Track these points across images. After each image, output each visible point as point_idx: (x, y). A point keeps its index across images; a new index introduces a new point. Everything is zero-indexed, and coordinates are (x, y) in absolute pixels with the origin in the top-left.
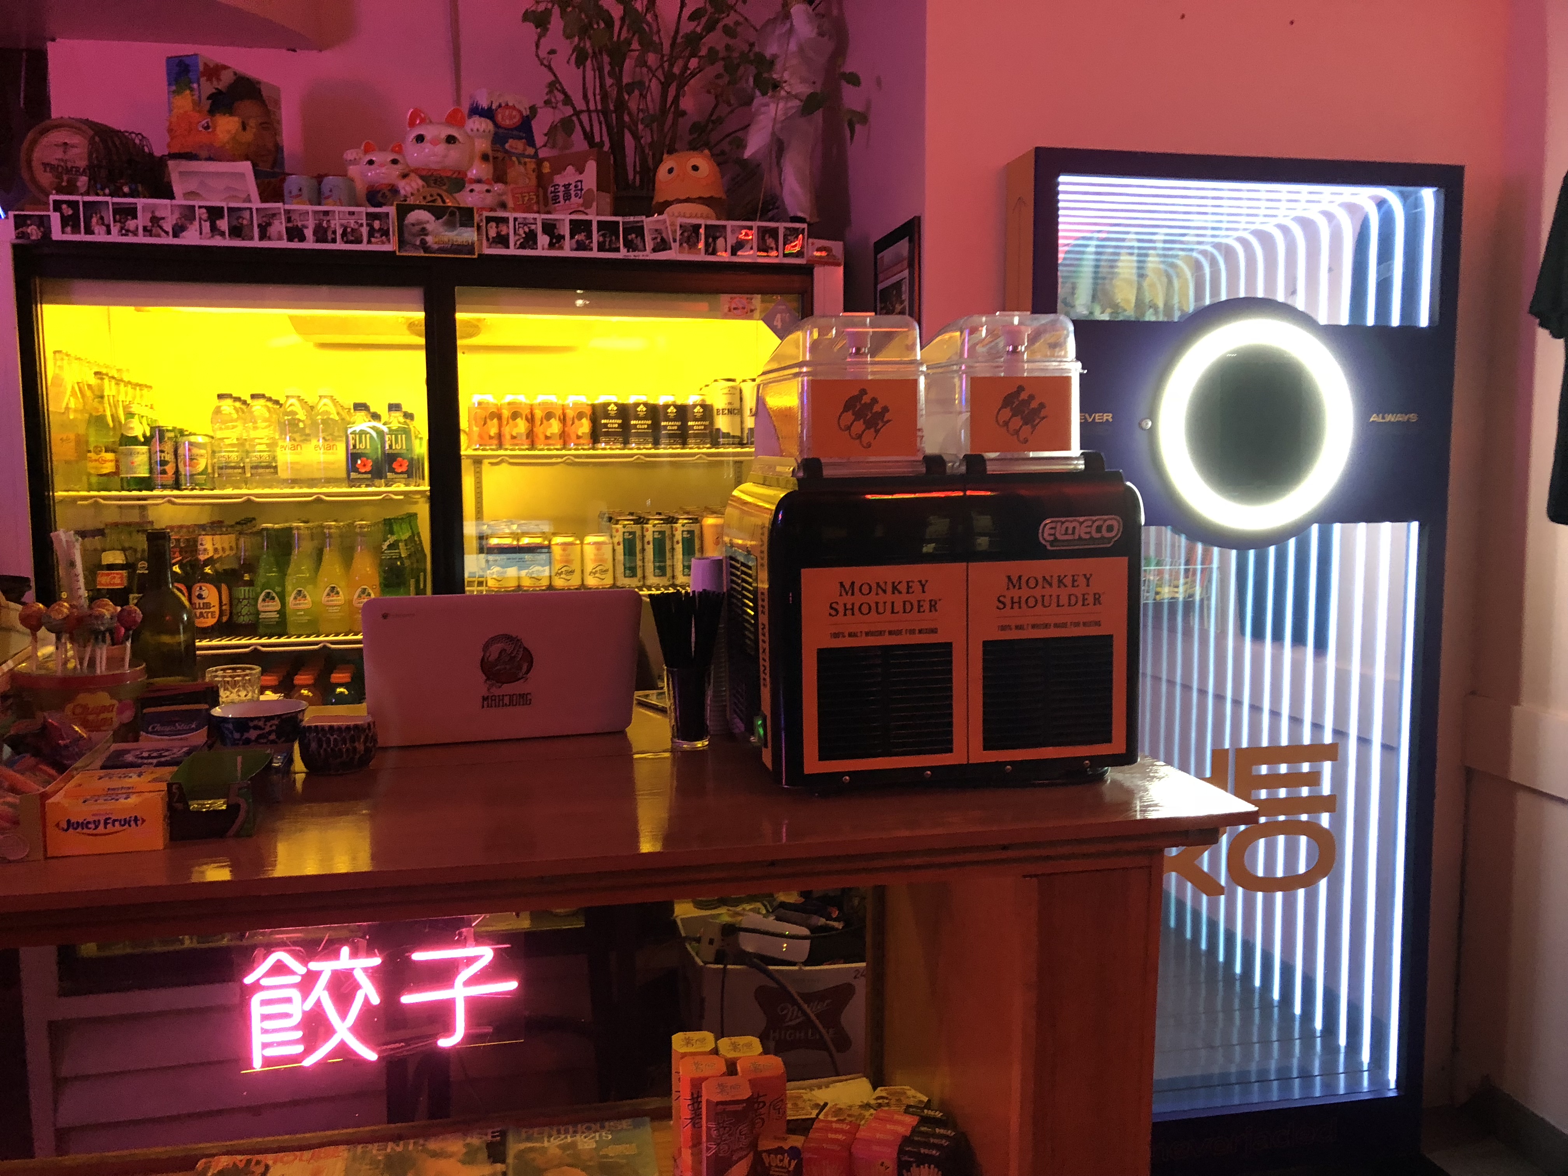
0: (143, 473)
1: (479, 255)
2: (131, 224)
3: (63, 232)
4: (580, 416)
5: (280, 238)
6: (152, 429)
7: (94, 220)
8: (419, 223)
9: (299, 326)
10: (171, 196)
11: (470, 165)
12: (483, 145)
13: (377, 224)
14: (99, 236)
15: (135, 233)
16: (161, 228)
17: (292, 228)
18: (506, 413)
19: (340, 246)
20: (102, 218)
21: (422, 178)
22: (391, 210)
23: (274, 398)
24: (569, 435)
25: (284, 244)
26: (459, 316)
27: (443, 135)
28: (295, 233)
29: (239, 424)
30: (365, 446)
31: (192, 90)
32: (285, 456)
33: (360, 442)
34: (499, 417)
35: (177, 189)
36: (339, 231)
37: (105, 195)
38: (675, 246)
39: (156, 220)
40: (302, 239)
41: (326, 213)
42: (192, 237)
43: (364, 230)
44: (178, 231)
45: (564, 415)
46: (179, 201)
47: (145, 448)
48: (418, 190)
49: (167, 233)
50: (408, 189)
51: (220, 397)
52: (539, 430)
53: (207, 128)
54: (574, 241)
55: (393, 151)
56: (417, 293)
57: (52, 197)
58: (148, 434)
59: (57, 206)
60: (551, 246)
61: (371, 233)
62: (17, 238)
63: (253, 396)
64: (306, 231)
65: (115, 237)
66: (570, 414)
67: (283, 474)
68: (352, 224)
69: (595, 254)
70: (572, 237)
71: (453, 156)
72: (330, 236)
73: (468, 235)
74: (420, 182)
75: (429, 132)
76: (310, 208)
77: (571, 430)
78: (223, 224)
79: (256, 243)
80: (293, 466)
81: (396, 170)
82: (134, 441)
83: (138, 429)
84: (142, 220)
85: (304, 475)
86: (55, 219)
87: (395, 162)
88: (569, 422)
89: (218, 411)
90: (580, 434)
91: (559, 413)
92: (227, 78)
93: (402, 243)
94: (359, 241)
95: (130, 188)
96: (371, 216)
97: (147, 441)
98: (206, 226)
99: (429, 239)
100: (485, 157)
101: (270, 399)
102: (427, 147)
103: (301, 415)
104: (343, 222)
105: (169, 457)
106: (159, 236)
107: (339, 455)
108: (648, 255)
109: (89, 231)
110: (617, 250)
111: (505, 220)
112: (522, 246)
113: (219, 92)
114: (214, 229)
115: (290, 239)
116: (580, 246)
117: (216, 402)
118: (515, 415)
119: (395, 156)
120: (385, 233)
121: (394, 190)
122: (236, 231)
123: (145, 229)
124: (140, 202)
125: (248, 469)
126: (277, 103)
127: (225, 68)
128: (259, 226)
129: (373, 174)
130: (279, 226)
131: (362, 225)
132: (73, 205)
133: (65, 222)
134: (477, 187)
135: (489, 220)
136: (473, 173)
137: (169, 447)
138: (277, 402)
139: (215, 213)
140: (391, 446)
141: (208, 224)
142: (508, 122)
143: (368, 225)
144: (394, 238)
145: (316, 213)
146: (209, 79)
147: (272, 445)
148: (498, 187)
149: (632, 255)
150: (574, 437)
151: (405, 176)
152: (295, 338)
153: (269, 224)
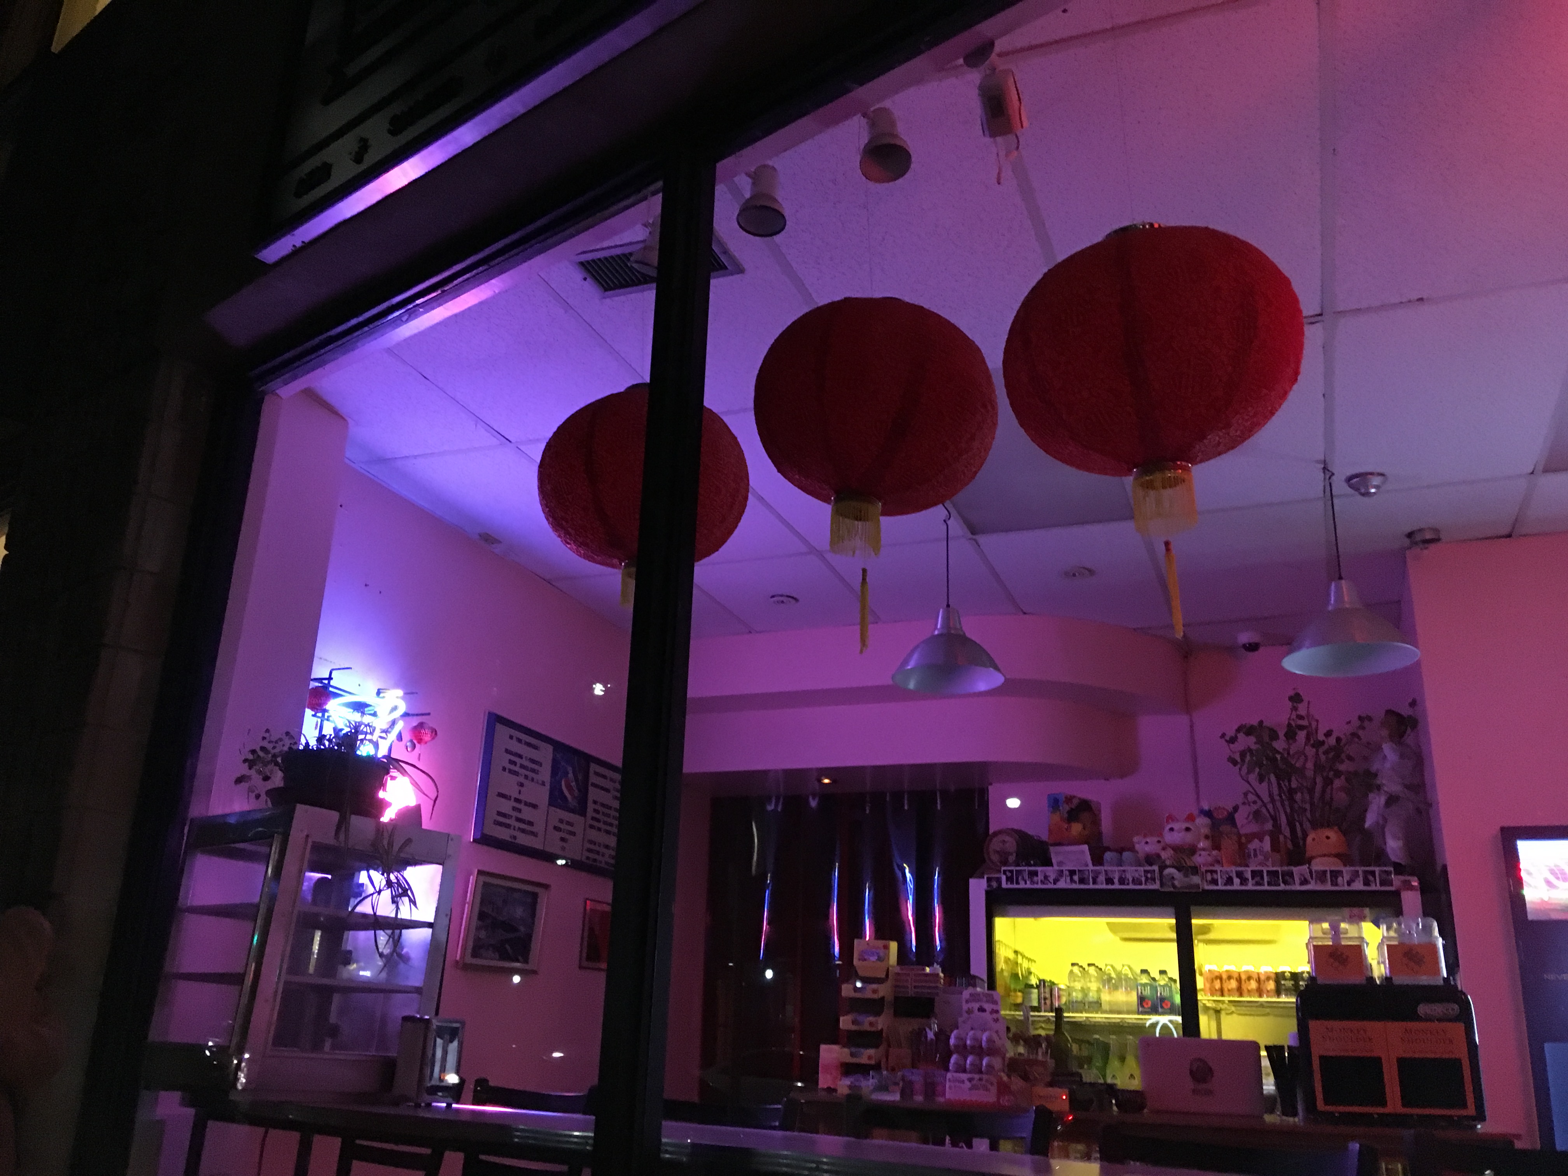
0: (1035, 1004)
1: (1203, 890)
2: (1035, 879)
3: (1007, 884)
4: (1268, 979)
5: (1102, 884)
6: (1040, 981)
7: (1020, 878)
8: (1170, 874)
9: (1112, 928)
10: (1052, 865)
11: (1199, 842)
12: (1205, 831)
13: (1149, 875)
14: (1022, 885)
15: (1037, 883)
16: (1048, 880)
17: (1108, 878)
18: (1224, 977)
19: (1131, 887)
20: (1023, 877)
21: (1173, 849)
22: (1156, 868)
23: (1099, 967)
24: (1262, 990)
25: (1104, 886)
26: (1194, 921)
27: (1184, 827)
28: (1109, 881)
29: (1082, 980)
30: (1147, 992)
31: (1060, 810)
32: (1106, 997)
33: (1145, 990)
34: (1221, 979)
35: (1054, 861)
36: (1131, 880)
37: (1023, 866)
38: (1313, 882)
39: (1046, 877)
40: (1113, 883)
41: (1124, 871)
42: (1062, 884)
43: (1143, 879)
44: (1056, 881)
45: (1259, 978)
46: (1056, 867)
47: (1036, 991)
48: (1171, 856)
49: (1051, 883)
50: (1166, 856)
51: (1073, 965)
52: (1244, 987)
53: (1067, 830)
54: (1254, 881)
55: (1158, 836)
56: (1171, 910)
57: (1003, 868)
58: (1038, 983)
59: (1005, 872)
60: (1241, 884)
61: (1147, 879)
62: (988, 887)
63: (1089, 965)
64: (1115, 880)
65: (1029, 885)
66: (1262, 978)
67: (1105, 1006)
68: (1137, 875)
69: (1266, 887)
70: (1252, 879)
71: (1189, 838)
72: (1126, 882)
73: (1196, 880)
74: (1172, 852)
75: (1176, 826)
76: (1116, 868)
77: (1263, 987)
78: (1076, 878)
79: (1091, 886)
80: (1110, 1003)
81: (1159, 846)
82: (1032, 986)
83: (1034, 981)
84: (1041, 877)
85: (1115, 1008)
86: (1004, 878)
87: (1159, 842)
88: (1262, 982)
89: (1071, 972)
90: (1269, 989)
91: (1256, 976)
92: (1075, 802)
93: (1162, 885)
94: (1141, 884)
95: (1034, 862)
96: (1146, 872)
97: (1038, 987)
98: (1068, 879)
99: (1176, 883)
100: (1207, 837)
101: (1097, 967)
102: (1175, 834)
103: (1113, 975)
104: (1133, 875)
105: (1048, 995)
106: (1047, 884)
107: (1133, 998)
108: (1298, 887)
109: (1018, 883)
110: (1280, 885)
111: (1216, 872)
112: (1225, 885)
113: (1072, 809)
114: (1072, 881)
115: (1107, 884)
116: (1258, 884)
117: (1070, 967)
118: (1230, 978)
119: (1159, 839)
120: (1154, 879)
121: (1158, 856)
122: (1082, 881)
123: (1041, 881)
124: (1039, 869)
125: (1086, 1005)
126: (1100, 811)
127: (1074, 797)
128: (1092, 878)
129: (1148, 849)
130: (1102, 878)
131: (1142, 876)
132: (1011, 872)
133: (1008, 879)
134: (1203, 853)
135: (1207, 871)
136: (1201, 845)
137: (1047, 990)
138: (1101, 969)
139: (1072, 873)
140: (1161, 994)
141: (1069, 878)
142: (1220, 817)
143: (1145, 876)
144: (1158, 882)
145: (1119, 871)
146: (1067, 803)
147: (1099, 991)
148: (1215, 852)
149: (1288, 888)
150: (1265, 991)
151: (1164, 849)
152: (1110, 935)
153: (1097, 877)
